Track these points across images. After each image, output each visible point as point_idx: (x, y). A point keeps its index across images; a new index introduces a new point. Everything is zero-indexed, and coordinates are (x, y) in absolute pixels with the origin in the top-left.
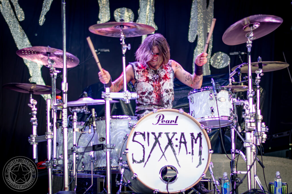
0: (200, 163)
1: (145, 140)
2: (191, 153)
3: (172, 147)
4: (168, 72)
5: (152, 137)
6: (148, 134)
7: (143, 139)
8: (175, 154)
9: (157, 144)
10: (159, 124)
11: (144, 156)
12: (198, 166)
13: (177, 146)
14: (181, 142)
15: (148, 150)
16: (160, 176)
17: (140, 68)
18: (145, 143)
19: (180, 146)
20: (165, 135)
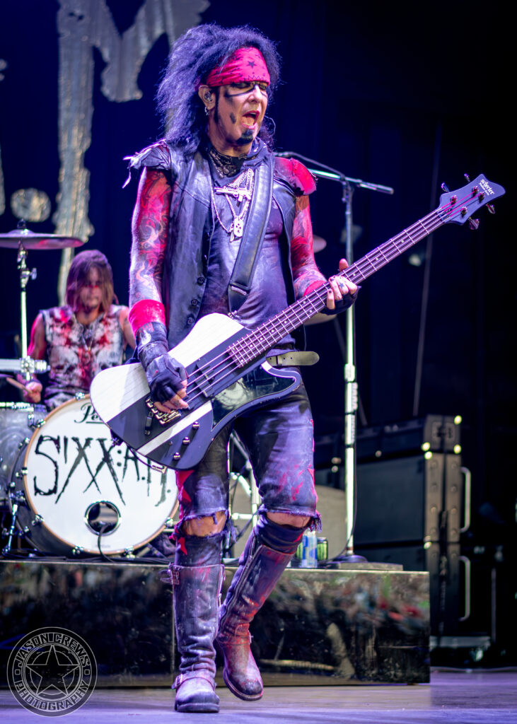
0: (163, 498)
1: (59, 451)
2: (146, 478)
3: (110, 467)
4: (108, 331)
5: (72, 446)
6: (66, 440)
7: (56, 450)
8: (116, 480)
9: (83, 460)
10: (87, 422)
11: (56, 483)
12: (159, 503)
13: (119, 464)
14: (127, 457)
15: (64, 470)
16: (86, 520)
17: (57, 321)
18: (59, 458)
19: (126, 465)
20: (98, 443)
